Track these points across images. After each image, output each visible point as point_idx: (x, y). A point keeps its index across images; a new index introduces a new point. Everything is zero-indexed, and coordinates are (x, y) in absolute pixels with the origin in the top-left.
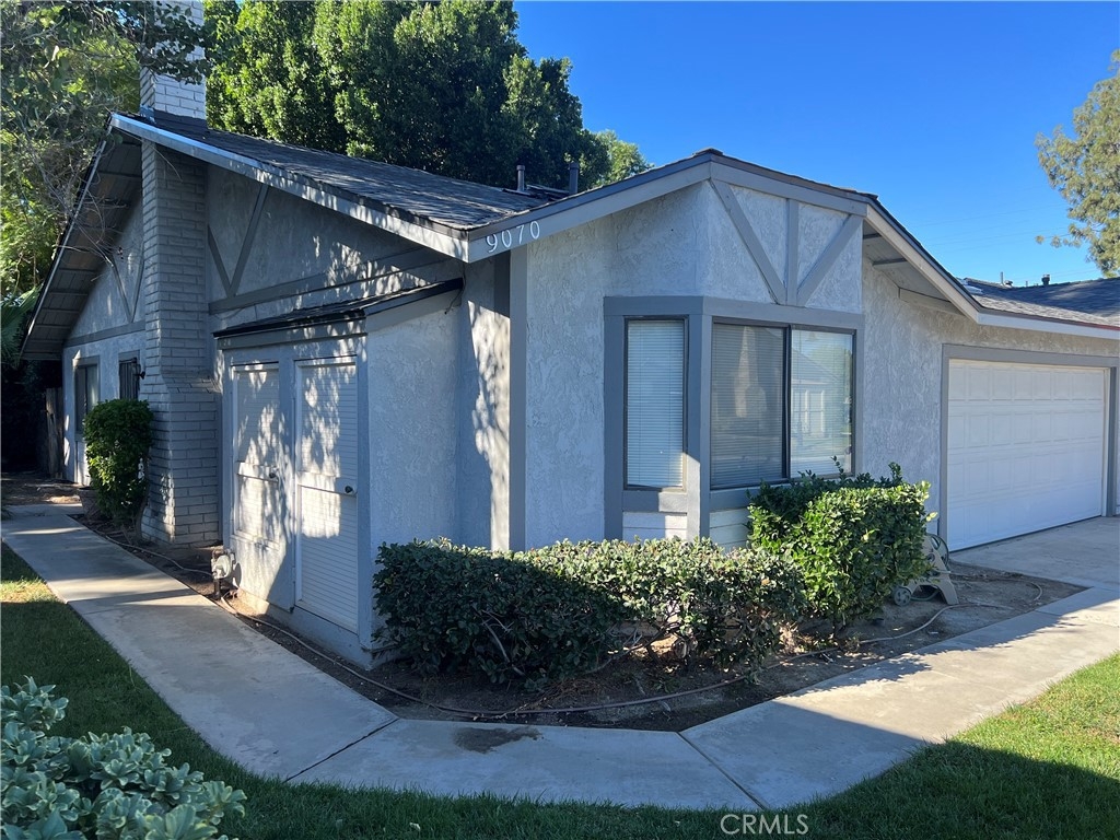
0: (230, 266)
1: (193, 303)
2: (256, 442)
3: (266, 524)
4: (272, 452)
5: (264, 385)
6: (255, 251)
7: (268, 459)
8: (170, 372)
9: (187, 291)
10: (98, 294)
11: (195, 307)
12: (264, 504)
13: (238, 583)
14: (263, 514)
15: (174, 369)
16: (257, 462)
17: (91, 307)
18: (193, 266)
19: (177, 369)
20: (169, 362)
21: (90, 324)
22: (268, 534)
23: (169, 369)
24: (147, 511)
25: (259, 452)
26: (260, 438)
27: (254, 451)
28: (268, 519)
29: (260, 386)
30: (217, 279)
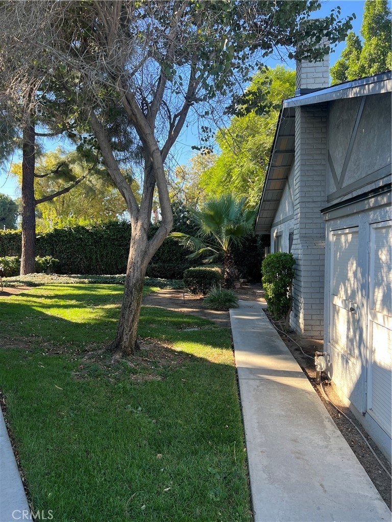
0: (338, 170)
1: (318, 196)
2: (345, 286)
3: (350, 344)
4: (354, 293)
5: (350, 244)
6: (353, 157)
7: (351, 297)
8: (305, 237)
9: (315, 190)
10: (283, 200)
11: (319, 199)
12: (349, 329)
13: (331, 376)
14: (348, 337)
15: (307, 235)
16: (344, 298)
17: (281, 208)
18: (318, 175)
19: (309, 235)
20: (304, 231)
21: (280, 216)
22: (350, 350)
23: (304, 235)
24: (292, 314)
25: (346, 291)
26: (347, 282)
27: (343, 290)
28: (350, 341)
29: (347, 245)
30: (332, 181)
